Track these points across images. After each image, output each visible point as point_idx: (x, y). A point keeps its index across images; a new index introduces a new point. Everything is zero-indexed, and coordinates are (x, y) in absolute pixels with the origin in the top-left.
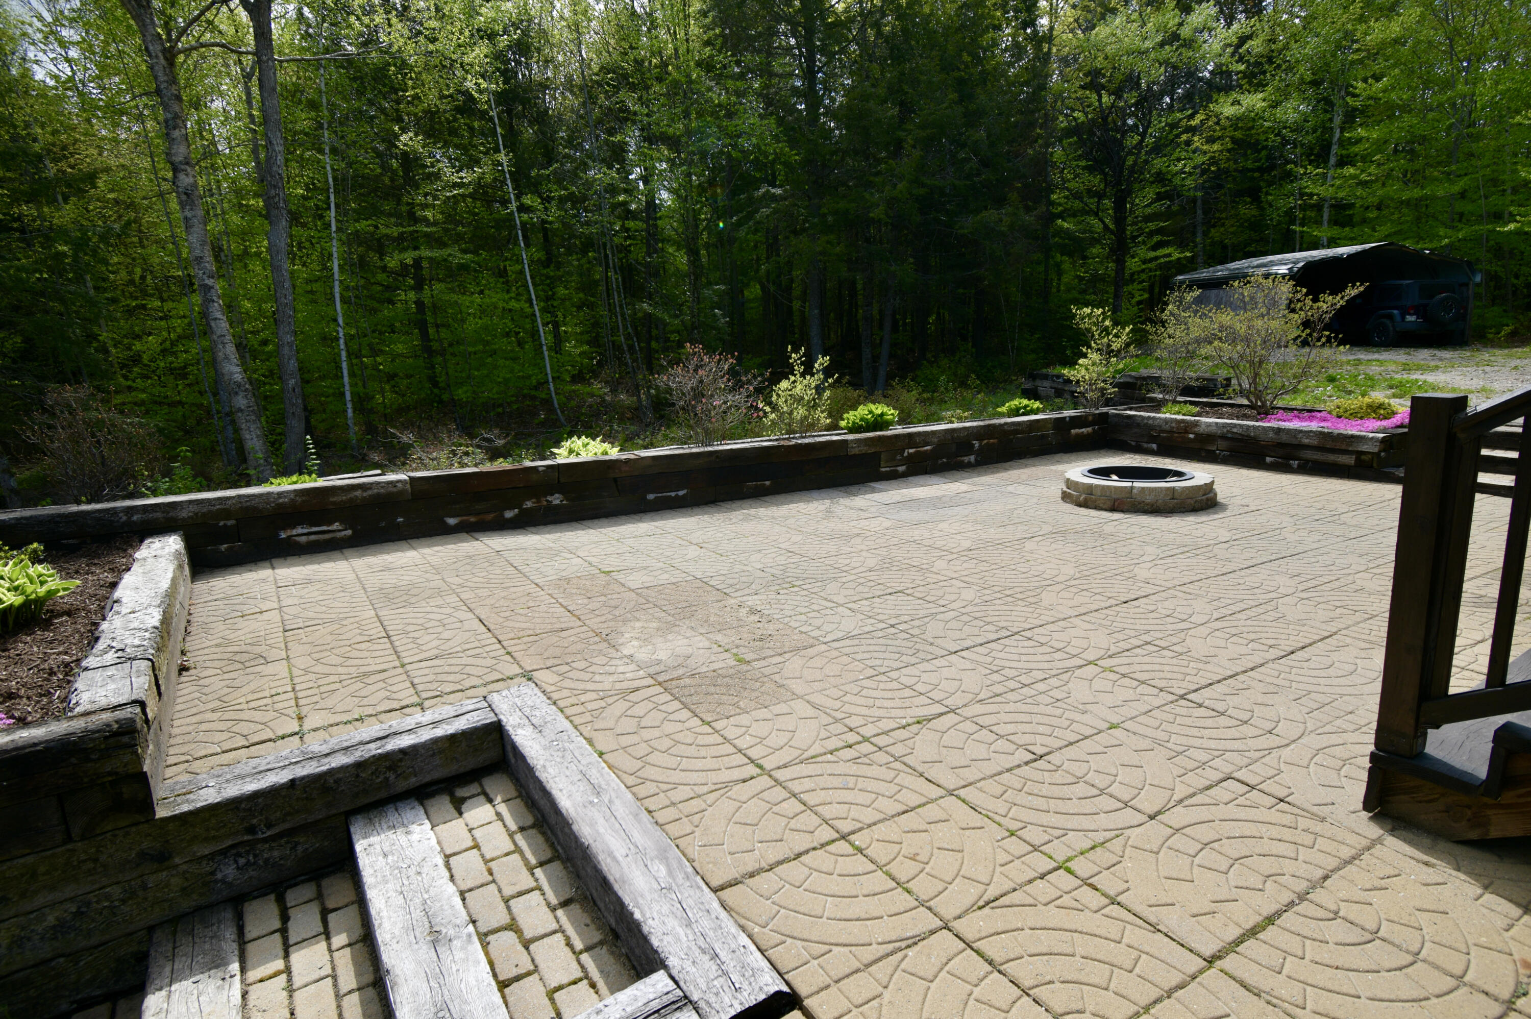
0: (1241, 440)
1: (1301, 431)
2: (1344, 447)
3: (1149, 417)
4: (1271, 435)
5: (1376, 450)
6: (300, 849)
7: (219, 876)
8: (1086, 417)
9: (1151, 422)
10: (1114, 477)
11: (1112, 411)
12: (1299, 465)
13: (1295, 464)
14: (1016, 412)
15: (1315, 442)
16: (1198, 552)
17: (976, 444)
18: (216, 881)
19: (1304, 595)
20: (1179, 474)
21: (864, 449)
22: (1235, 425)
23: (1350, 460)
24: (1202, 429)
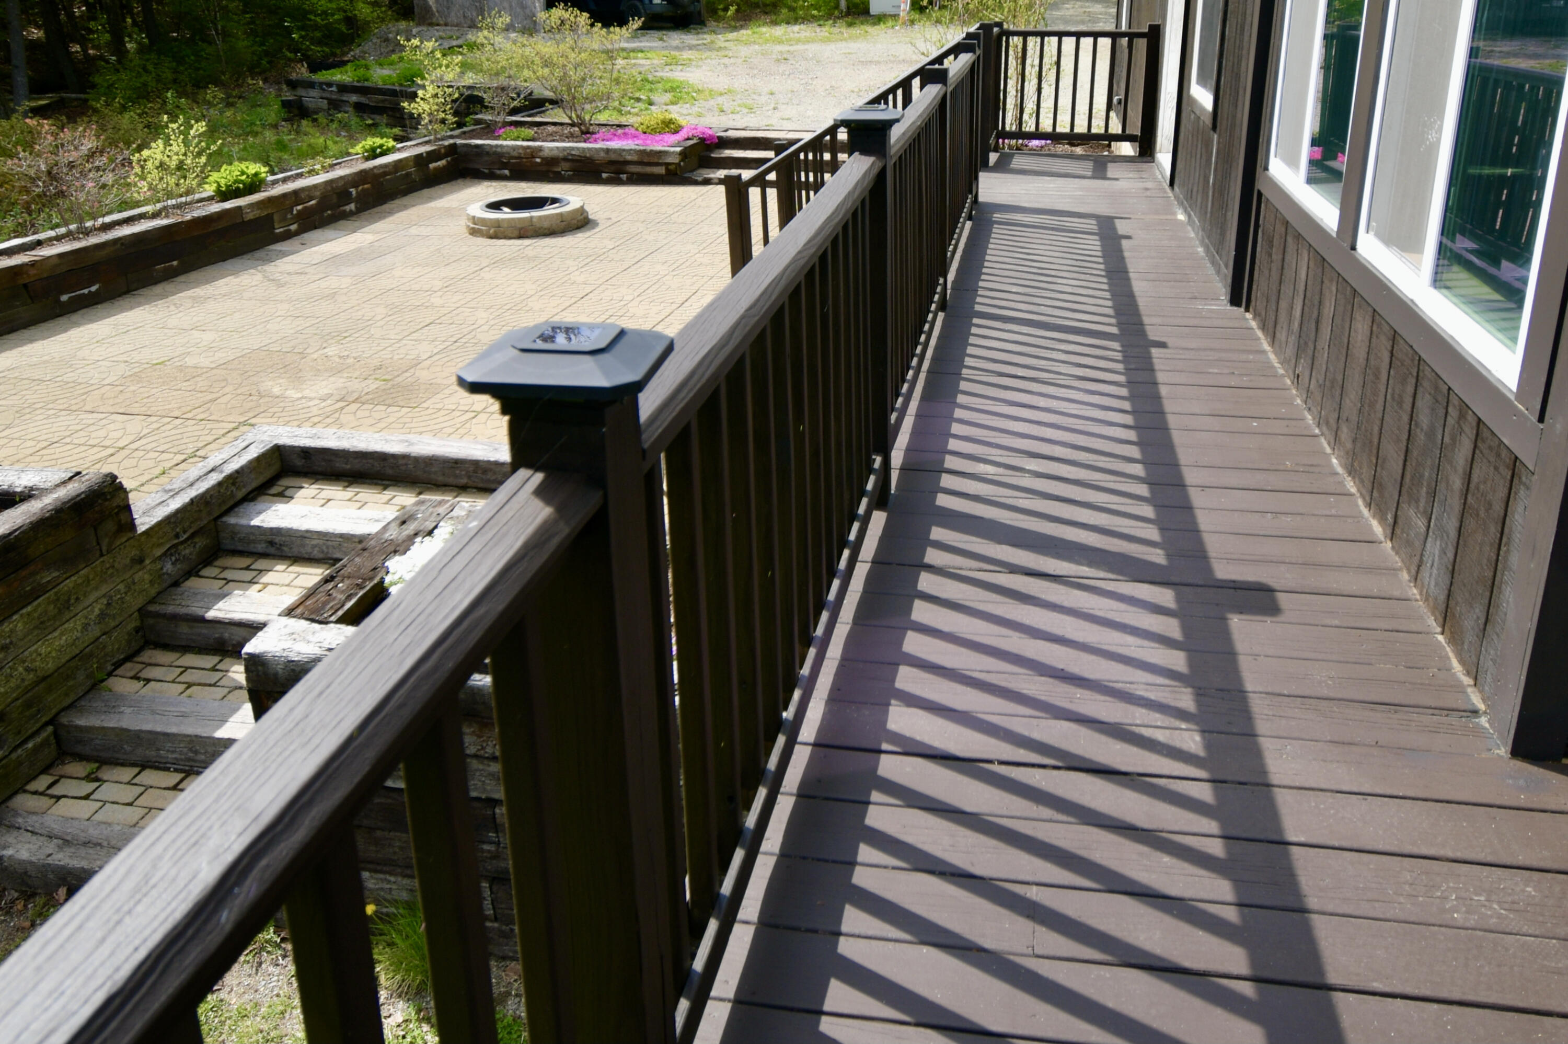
0: (577, 161)
1: (624, 150)
2: (656, 160)
3: (497, 146)
4: (602, 154)
5: (677, 161)
6: (197, 546)
7: (165, 570)
8: (439, 150)
9: (499, 150)
10: (506, 209)
11: (459, 141)
12: (627, 178)
13: (624, 177)
14: (373, 154)
15: (635, 158)
16: (601, 258)
17: (353, 191)
18: (164, 574)
19: (675, 273)
20: (554, 201)
21: (256, 213)
22: (573, 148)
23: (661, 170)
24: (546, 153)
